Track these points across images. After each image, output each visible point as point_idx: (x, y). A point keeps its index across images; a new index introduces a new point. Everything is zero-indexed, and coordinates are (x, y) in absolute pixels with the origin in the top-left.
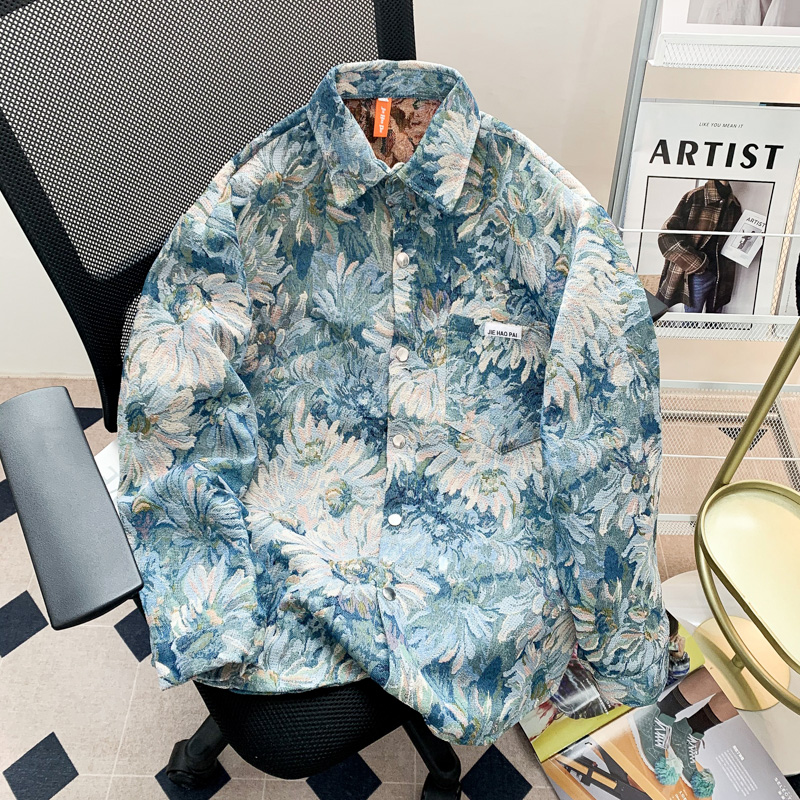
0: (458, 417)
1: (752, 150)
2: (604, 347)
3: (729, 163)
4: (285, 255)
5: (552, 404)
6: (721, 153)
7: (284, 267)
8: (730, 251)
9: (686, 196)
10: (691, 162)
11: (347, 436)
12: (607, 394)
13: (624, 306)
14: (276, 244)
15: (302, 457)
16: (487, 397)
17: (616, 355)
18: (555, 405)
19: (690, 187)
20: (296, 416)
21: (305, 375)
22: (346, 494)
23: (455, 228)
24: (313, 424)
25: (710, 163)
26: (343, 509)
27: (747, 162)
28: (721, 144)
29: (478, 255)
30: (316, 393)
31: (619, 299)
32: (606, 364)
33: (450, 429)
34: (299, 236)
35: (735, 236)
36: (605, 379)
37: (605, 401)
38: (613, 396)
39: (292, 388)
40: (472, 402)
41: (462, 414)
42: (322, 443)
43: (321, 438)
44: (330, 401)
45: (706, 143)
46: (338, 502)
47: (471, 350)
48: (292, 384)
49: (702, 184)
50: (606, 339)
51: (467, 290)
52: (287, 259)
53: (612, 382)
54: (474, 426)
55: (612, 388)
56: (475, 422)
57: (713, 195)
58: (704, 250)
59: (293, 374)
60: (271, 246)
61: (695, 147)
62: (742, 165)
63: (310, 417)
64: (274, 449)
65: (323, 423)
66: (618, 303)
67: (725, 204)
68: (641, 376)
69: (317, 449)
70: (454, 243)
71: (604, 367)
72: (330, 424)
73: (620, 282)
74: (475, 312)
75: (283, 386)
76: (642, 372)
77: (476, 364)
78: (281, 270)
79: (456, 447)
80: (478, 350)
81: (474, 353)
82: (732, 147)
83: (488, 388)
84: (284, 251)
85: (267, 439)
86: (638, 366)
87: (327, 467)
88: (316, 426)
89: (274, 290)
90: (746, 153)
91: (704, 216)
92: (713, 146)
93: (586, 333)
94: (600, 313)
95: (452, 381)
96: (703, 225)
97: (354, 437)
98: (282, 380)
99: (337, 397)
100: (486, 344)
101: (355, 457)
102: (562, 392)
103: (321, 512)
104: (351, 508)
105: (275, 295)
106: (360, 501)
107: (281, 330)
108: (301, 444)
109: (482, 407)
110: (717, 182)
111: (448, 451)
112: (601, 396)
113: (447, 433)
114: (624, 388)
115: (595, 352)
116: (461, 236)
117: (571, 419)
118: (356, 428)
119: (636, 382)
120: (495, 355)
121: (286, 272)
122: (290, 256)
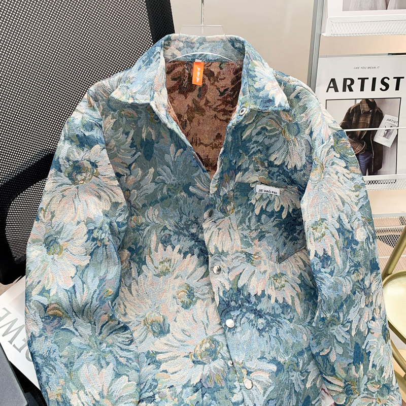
0: (249, 245)
1: (386, 80)
2: (349, 217)
3: (373, 89)
4: (136, 146)
5: (324, 254)
6: (368, 84)
7: (135, 154)
8: (379, 139)
9: (350, 109)
10: (351, 90)
11: (185, 254)
12: (354, 247)
13: (357, 193)
14: (129, 140)
15: (158, 271)
16: (263, 230)
17: (356, 223)
18: (326, 254)
19: (352, 104)
20: (152, 246)
21: (155, 220)
22: (191, 293)
23: (241, 133)
24: (163, 249)
25: (362, 89)
26: (190, 303)
27: (384, 88)
28: (368, 78)
29: (252, 146)
30: (162, 230)
31: (354, 189)
32: (352, 228)
33: (246, 253)
34: (144, 136)
35: (381, 129)
36: (352, 237)
37: (354, 250)
38: (358, 247)
39: (148, 228)
40: (254, 234)
41: (251, 242)
42: (170, 260)
43: (169, 257)
44: (172, 233)
45: (359, 79)
46: (186, 299)
47: (249, 202)
48: (148, 226)
49: (358, 102)
50: (350, 213)
51: (244, 167)
52: (137, 149)
53: (356, 239)
54: (259, 249)
55: (357, 243)
56: (260, 246)
57: (365, 107)
58: (363, 139)
59: (148, 220)
60: (126, 141)
61: (352, 81)
62: (381, 89)
63: (160, 245)
64: (141, 269)
65: (169, 248)
66: (353, 191)
67: (373, 112)
68: (370, 235)
69: (167, 264)
70: (240, 143)
71: (351, 230)
72: (173, 248)
73: (353, 179)
74: (249, 179)
75: (143, 228)
76: (371, 232)
77: (253, 211)
78: (134, 155)
79: (252, 263)
80: (253, 202)
81: (251, 203)
82: (374, 79)
83: (262, 224)
84: (135, 144)
85: (137, 263)
86: (368, 229)
87: (175, 275)
88: (165, 250)
89: (129, 167)
90: (383, 82)
91: (361, 120)
92: (363, 80)
93: (338, 208)
94: (345, 198)
95: (241, 223)
96: (361, 125)
97: (190, 255)
98: (142, 224)
99: (176, 230)
100: (258, 198)
101: (191, 267)
102: (329, 245)
103: (176, 307)
104: (196, 302)
105: (130, 170)
106: (200, 296)
107: (134, 190)
108: (157, 263)
109: (261, 236)
110: (367, 100)
111: (248, 268)
112: (352, 248)
113: (245, 256)
114: (362, 242)
115: (345, 221)
116: (244, 137)
117: (336, 263)
118: (190, 248)
119: (368, 238)
120: (264, 204)
121: (136, 156)
122: (139, 147)
